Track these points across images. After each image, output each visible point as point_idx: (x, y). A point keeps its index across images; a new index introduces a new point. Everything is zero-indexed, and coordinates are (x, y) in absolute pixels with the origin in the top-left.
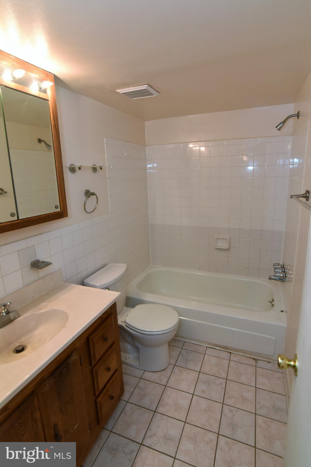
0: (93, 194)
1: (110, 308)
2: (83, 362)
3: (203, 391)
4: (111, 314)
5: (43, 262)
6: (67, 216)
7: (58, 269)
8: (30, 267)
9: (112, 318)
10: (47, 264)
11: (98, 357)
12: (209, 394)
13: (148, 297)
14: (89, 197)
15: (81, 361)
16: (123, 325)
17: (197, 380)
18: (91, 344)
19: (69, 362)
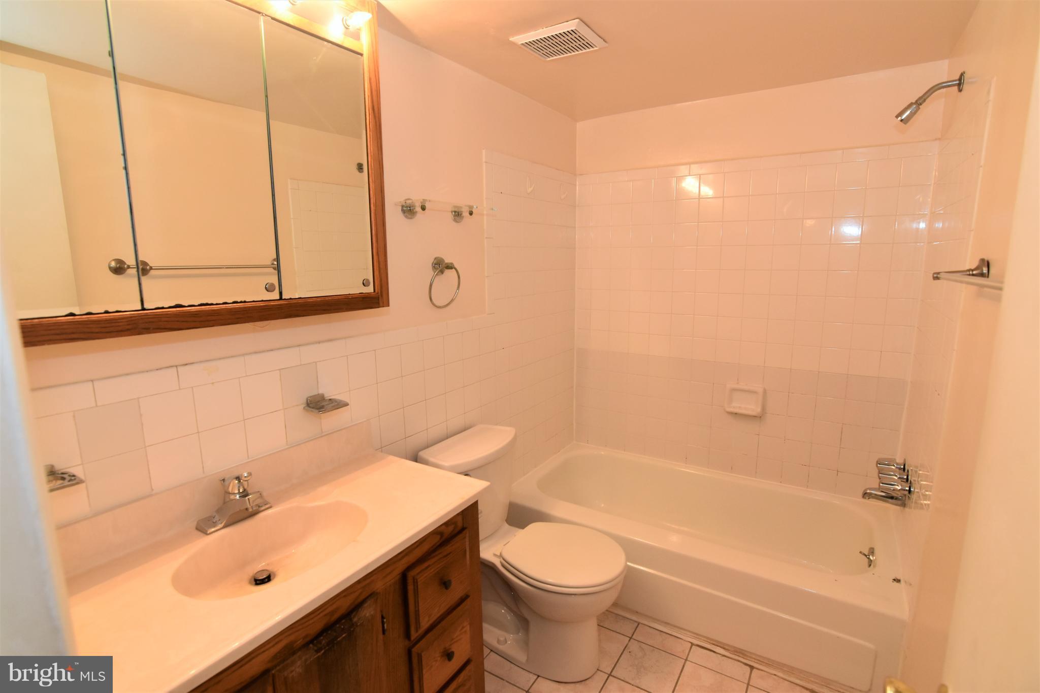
0: (450, 267)
2: (387, 626)
4: (463, 529)
5: (330, 400)
6: (389, 306)
7: (365, 420)
8: (304, 408)
9: (465, 538)
10: (339, 405)
11: (425, 623)
13: (560, 509)
14: (442, 272)
15: (383, 623)
16: (497, 562)
18: (410, 588)
19: (355, 620)
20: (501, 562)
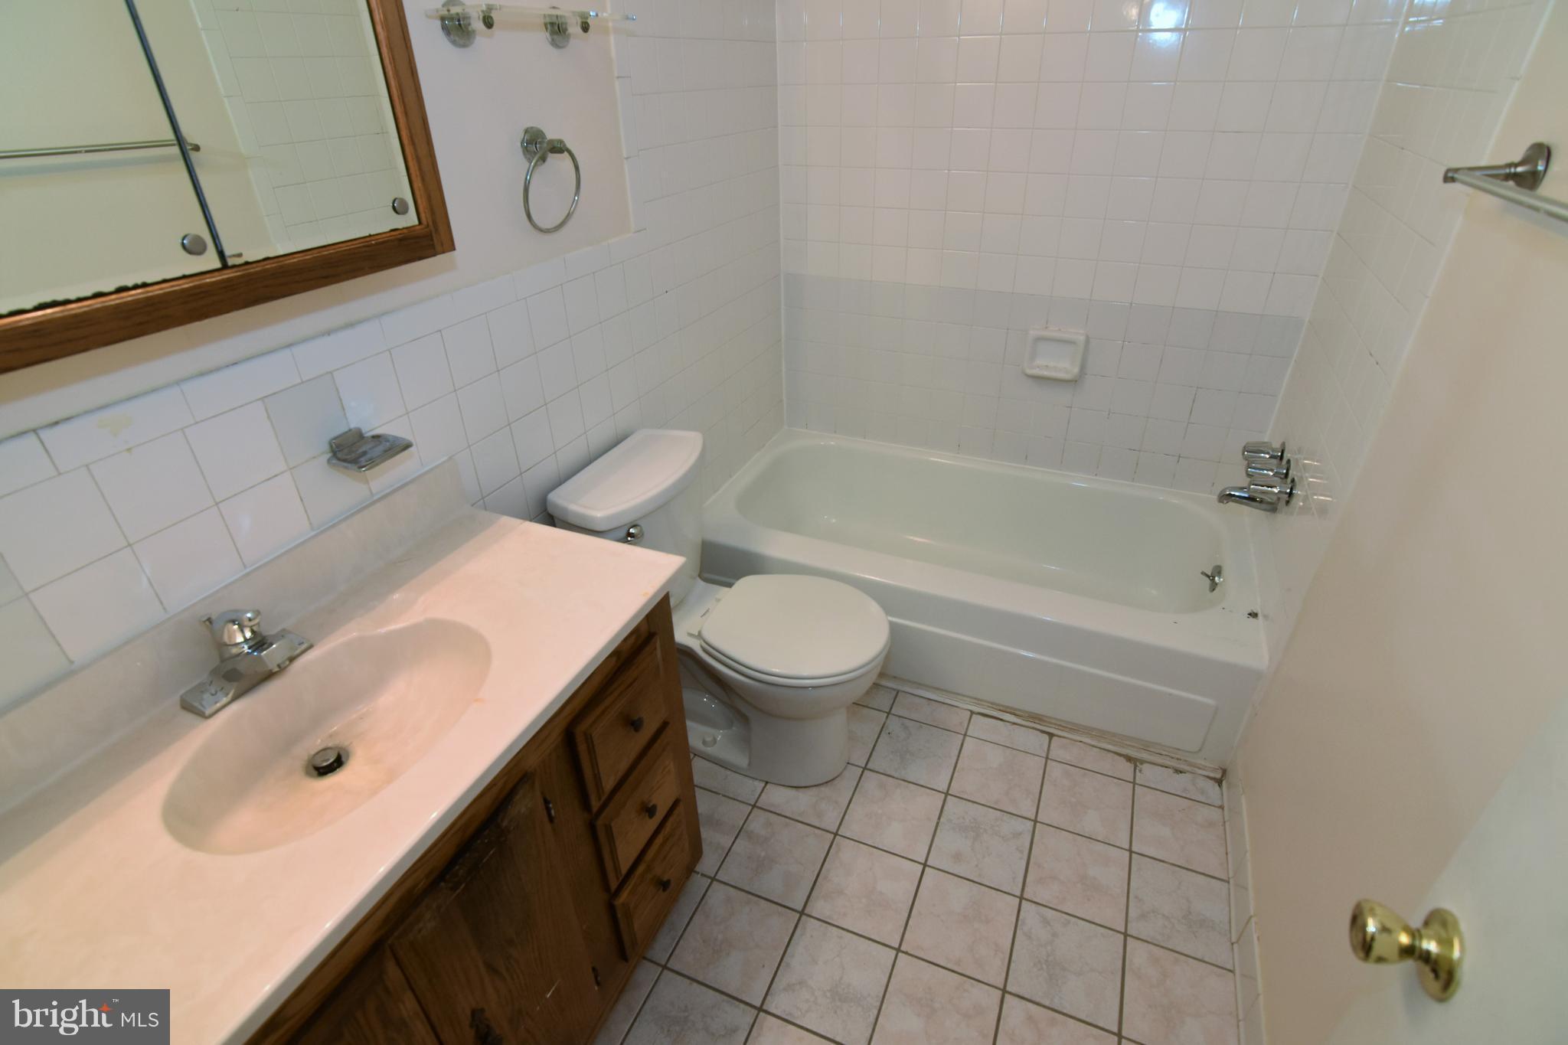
0: (558, 148)
1: (647, 616)
2: (555, 813)
3: (957, 857)
4: (651, 636)
5: (373, 437)
6: (454, 249)
7: (445, 458)
8: (329, 461)
9: (655, 649)
10: (396, 447)
11: (609, 784)
12: (977, 866)
13: (777, 545)
14: (543, 159)
15: (548, 810)
16: (695, 645)
17: (939, 818)
18: (582, 748)
19: (505, 824)
20: (702, 647)
